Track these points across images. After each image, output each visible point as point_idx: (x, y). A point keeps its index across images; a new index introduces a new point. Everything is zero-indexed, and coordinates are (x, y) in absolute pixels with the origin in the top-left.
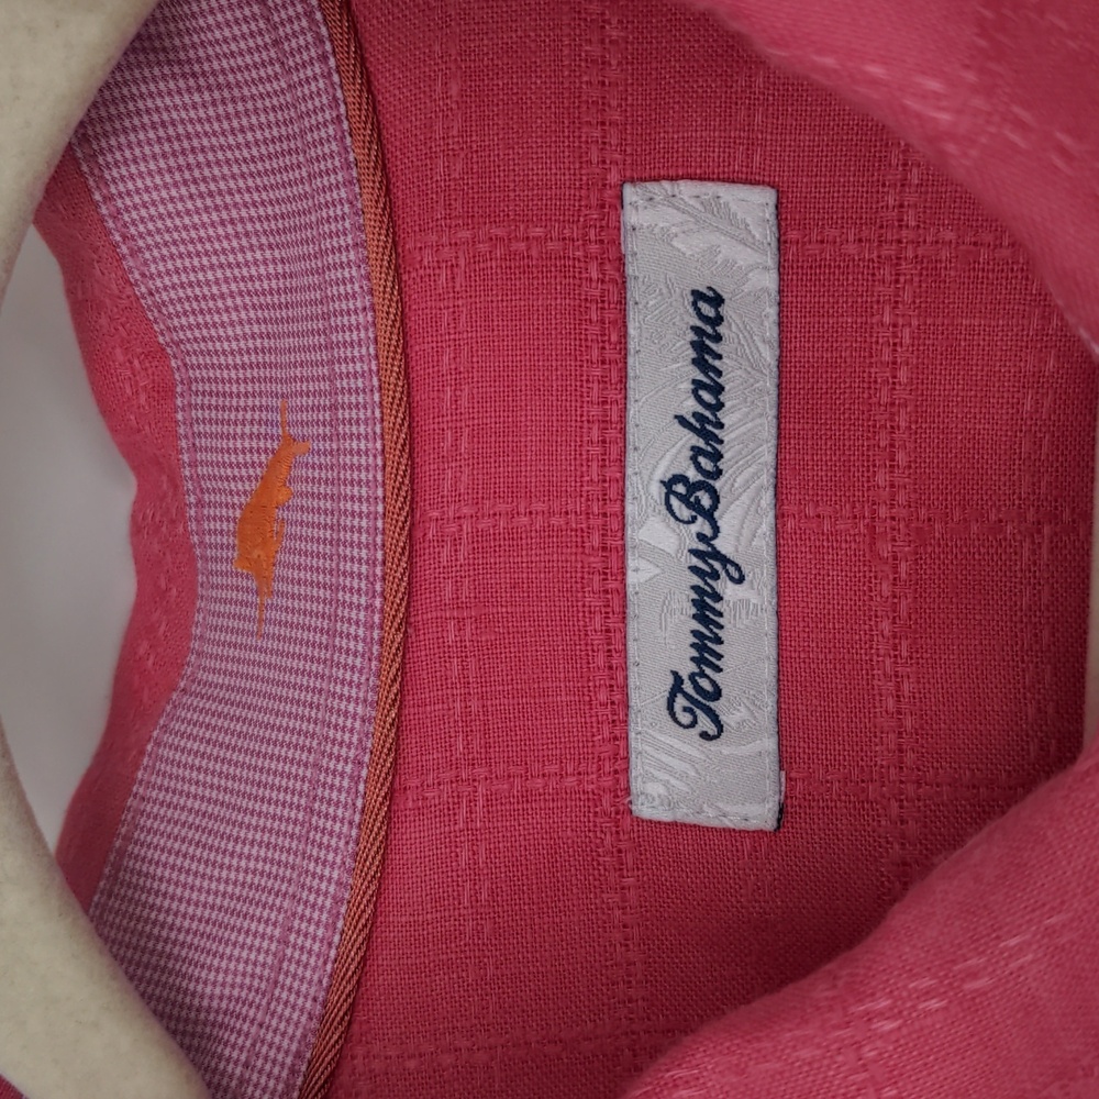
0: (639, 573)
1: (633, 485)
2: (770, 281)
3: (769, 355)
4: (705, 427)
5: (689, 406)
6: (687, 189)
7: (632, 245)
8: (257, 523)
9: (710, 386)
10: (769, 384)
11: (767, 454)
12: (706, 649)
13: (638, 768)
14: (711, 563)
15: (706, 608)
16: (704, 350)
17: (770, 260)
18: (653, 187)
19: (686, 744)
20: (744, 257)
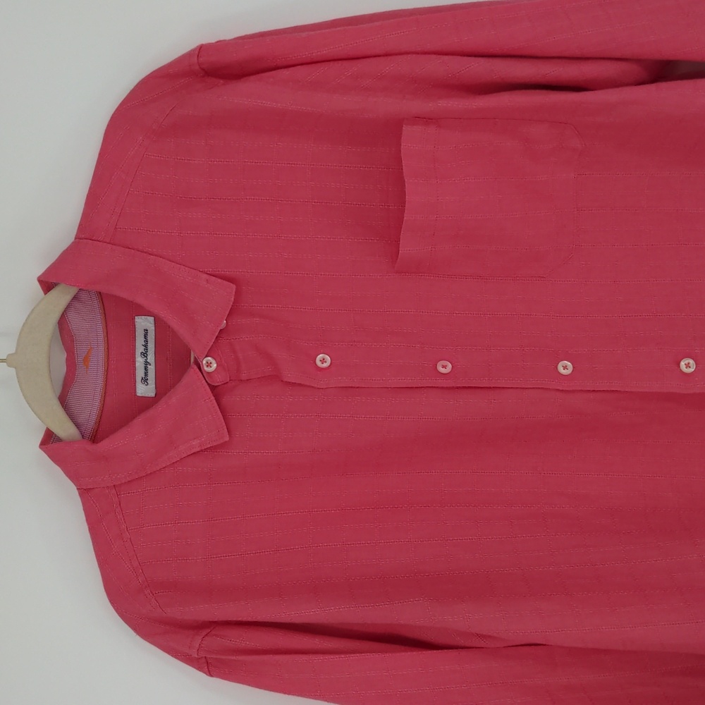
0: (137, 364)
1: (137, 353)
2: (154, 328)
3: (154, 337)
4: (146, 346)
5: (144, 343)
6: (143, 317)
7: (136, 323)
8: (86, 360)
9: (146, 341)
10: (154, 341)
11: (153, 350)
12: (146, 374)
13: (137, 389)
14: (147, 363)
15: (146, 369)
16: (146, 336)
17: (153, 325)
18: (140, 317)
19: (144, 386)
20: (149, 324)
